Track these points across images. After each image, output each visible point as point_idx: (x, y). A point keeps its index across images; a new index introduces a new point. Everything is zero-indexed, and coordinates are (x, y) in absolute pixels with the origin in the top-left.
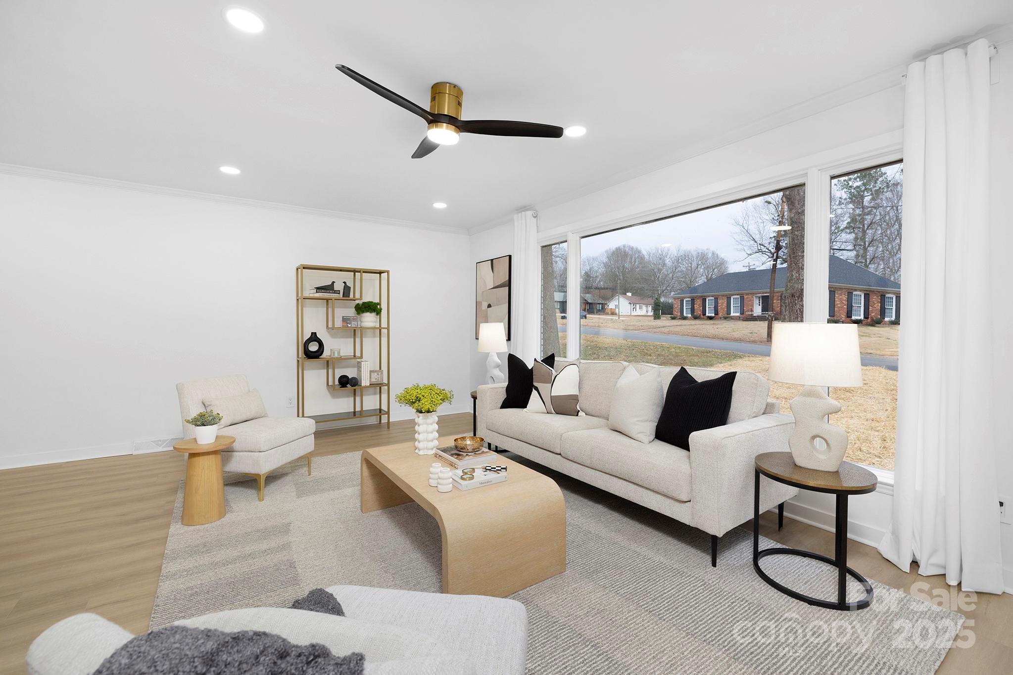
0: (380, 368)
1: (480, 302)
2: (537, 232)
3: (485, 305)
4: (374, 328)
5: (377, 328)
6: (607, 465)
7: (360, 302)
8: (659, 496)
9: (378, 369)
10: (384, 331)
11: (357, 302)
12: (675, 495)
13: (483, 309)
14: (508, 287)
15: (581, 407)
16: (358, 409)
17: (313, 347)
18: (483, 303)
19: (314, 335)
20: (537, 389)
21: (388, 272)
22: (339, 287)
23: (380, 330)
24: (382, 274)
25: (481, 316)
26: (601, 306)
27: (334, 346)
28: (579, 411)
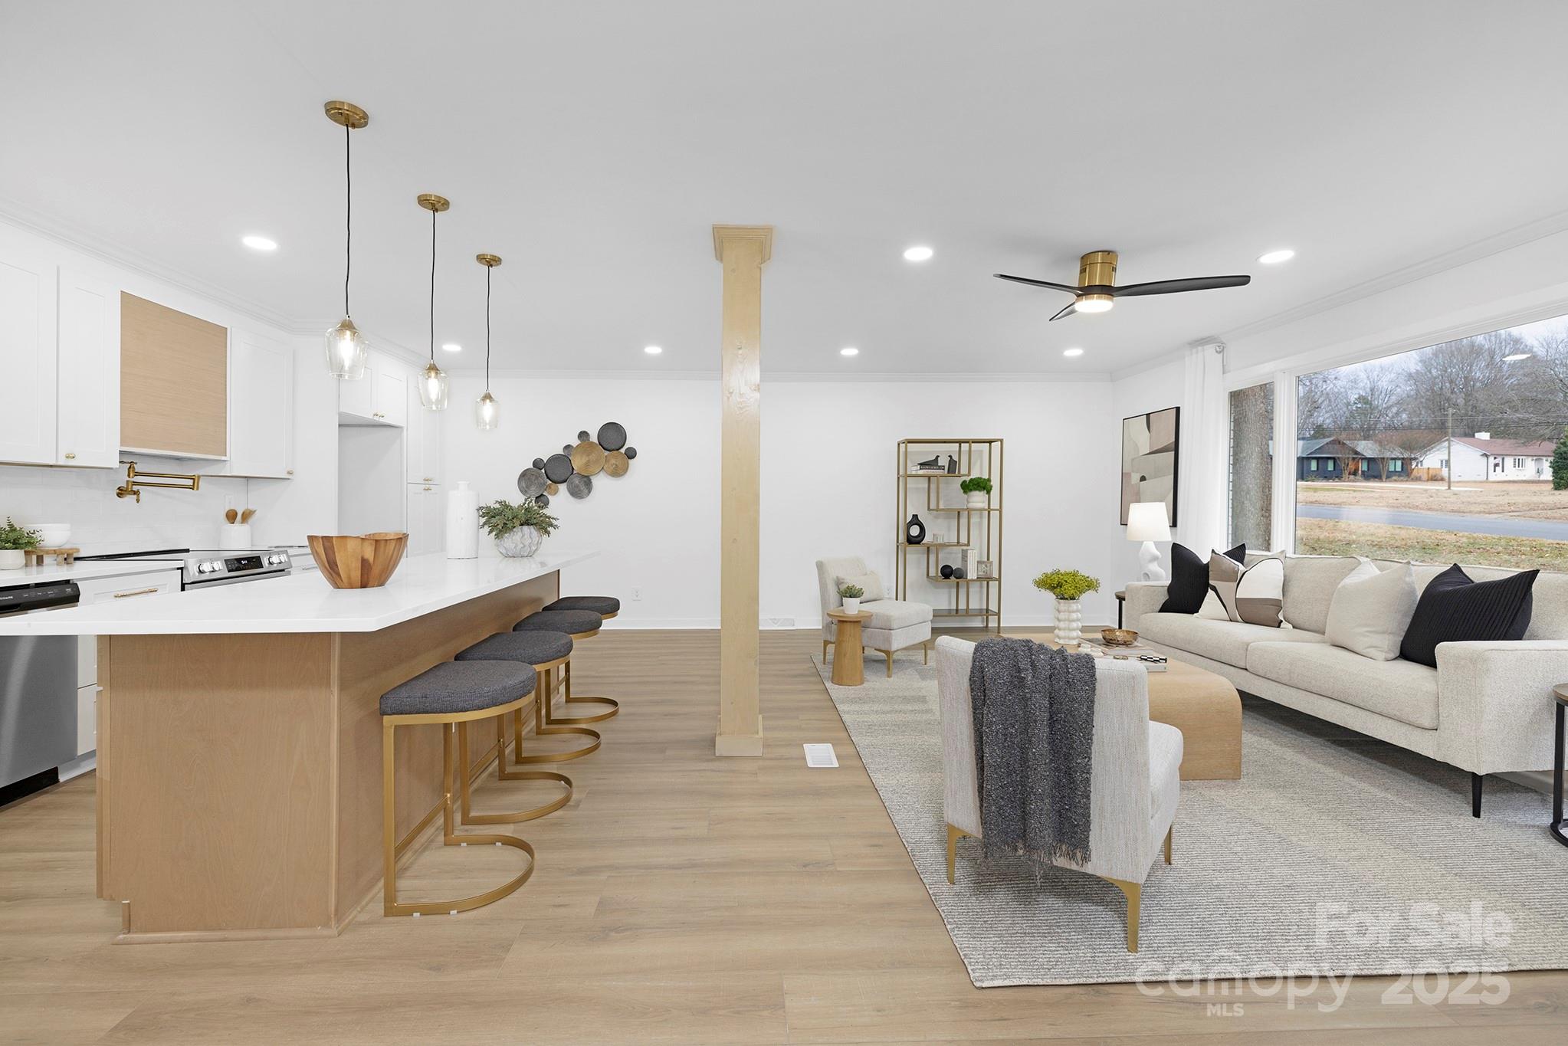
0: (988, 559)
1: (1128, 474)
2: (1223, 373)
3: (1136, 477)
4: (981, 510)
5: (985, 510)
6: (1313, 681)
7: (968, 479)
8: (1390, 721)
9: (986, 560)
10: (995, 515)
11: (963, 478)
12: (1412, 719)
13: (1133, 483)
14: (1173, 452)
15: (1287, 616)
16: (962, 606)
17: (915, 531)
18: (1133, 474)
19: (915, 516)
20: (1214, 589)
21: (1001, 441)
22: (943, 461)
23: (989, 512)
24: (992, 444)
25: (1130, 492)
26: (1399, 463)
27: (937, 531)
28: (1282, 621)
